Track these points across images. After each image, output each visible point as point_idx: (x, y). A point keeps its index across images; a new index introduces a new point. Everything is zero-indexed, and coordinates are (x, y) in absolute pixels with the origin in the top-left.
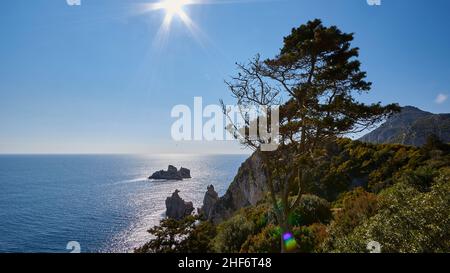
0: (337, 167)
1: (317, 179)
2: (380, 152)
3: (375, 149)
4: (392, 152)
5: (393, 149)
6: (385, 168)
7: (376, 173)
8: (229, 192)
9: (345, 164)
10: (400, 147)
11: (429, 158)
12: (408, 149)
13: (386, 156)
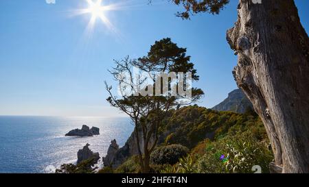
0: (197, 125)
1: (185, 134)
2: (222, 116)
3: (220, 115)
4: (228, 116)
5: (229, 114)
6: (224, 127)
7: (219, 130)
8: (127, 144)
9: (202, 124)
10: (233, 113)
11: (247, 120)
12: (236, 115)
13: (225, 119)
